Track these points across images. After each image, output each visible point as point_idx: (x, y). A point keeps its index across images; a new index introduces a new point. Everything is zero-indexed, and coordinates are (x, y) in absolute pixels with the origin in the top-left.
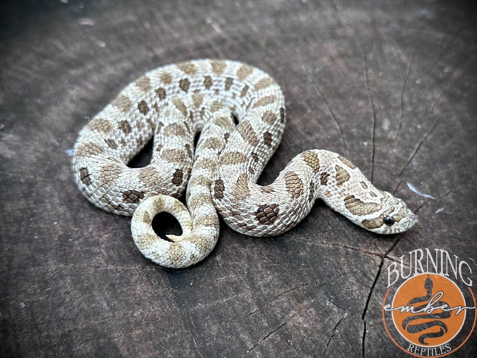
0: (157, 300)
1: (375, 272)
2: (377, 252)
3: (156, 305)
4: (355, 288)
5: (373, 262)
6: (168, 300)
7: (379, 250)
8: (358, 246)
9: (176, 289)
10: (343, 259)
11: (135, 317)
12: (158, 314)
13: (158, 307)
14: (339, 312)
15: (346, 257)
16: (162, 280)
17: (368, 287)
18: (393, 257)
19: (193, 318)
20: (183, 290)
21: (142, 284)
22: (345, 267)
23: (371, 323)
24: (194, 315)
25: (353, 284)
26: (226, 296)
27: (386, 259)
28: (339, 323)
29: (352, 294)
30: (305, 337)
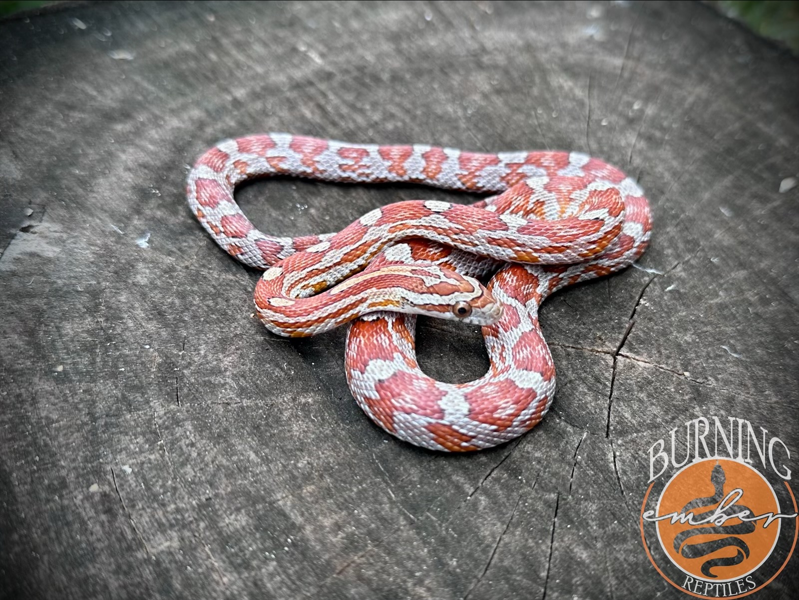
0: (325, 442)
1: (608, 375)
2: (606, 349)
3: (326, 449)
4: (589, 398)
5: (603, 362)
6: (340, 439)
7: (606, 346)
8: (580, 344)
9: (347, 424)
10: (564, 363)
11: (300, 468)
12: (331, 461)
13: (329, 451)
14: (575, 433)
15: (568, 360)
16: (326, 414)
17: (606, 395)
18: (628, 354)
19: (380, 461)
20: (358, 425)
21: (298, 421)
22: (570, 372)
23: (620, 442)
24: (381, 457)
25: (586, 394)
27: (619, 357)
28: (578, 447)
29: (587, 407)
30: (539, 470)
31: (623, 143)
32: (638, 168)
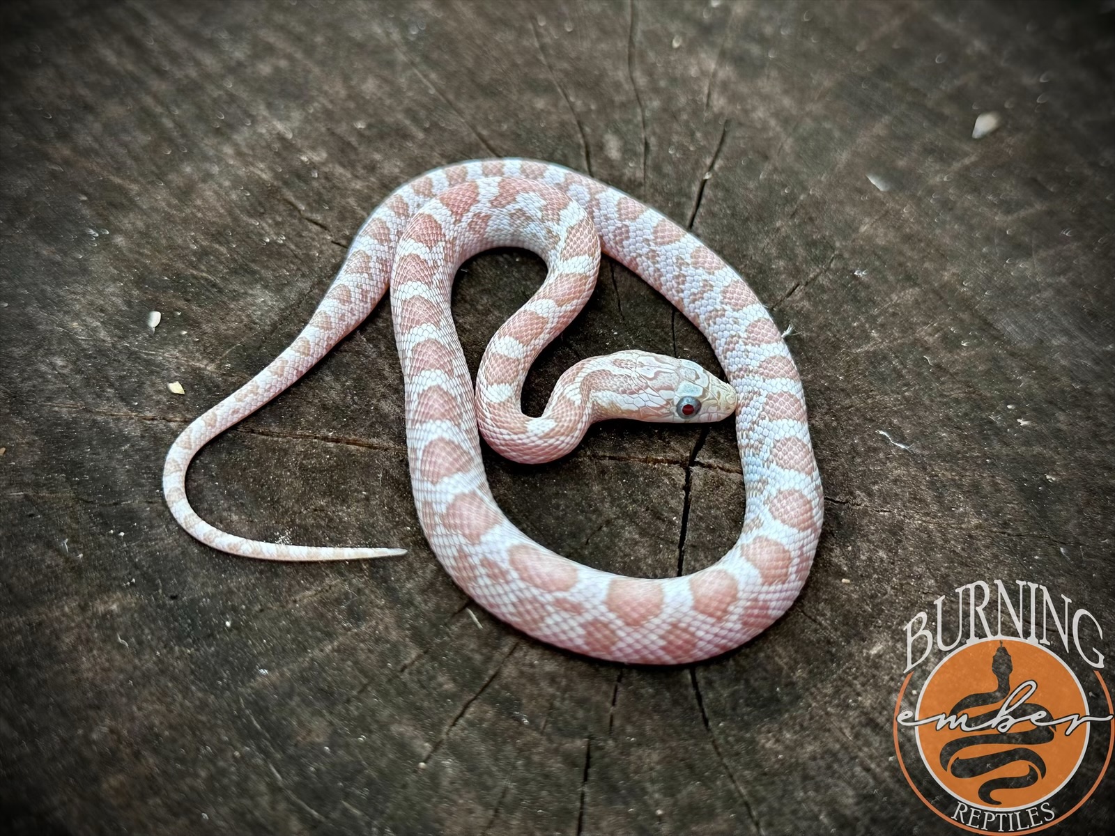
0: (144, 686)
1: (677, 503)
2: (671, 455)
3: (146, 701)
4: (642, 551)
5: (667, 481)
6: (174, 678)
7: (674, 451)
8: (624, 449)
9: (189, 646)
10: (596, 488)
11: (94, 742)
12: (157, 722)
13: (153, 703)
15: (602, 481)
16: (147, 631)
17: (672, 542)
18: (711, 461)
19: (254, 713)
20: (210, 646)
21: (91, 650)
22: (607, 505)
24: (256, 703)
25: (636, 543)
26: (330, 636)
27: (695, 469)
30: (553, 696)
31: (693, 71)
32: (721, 114)
